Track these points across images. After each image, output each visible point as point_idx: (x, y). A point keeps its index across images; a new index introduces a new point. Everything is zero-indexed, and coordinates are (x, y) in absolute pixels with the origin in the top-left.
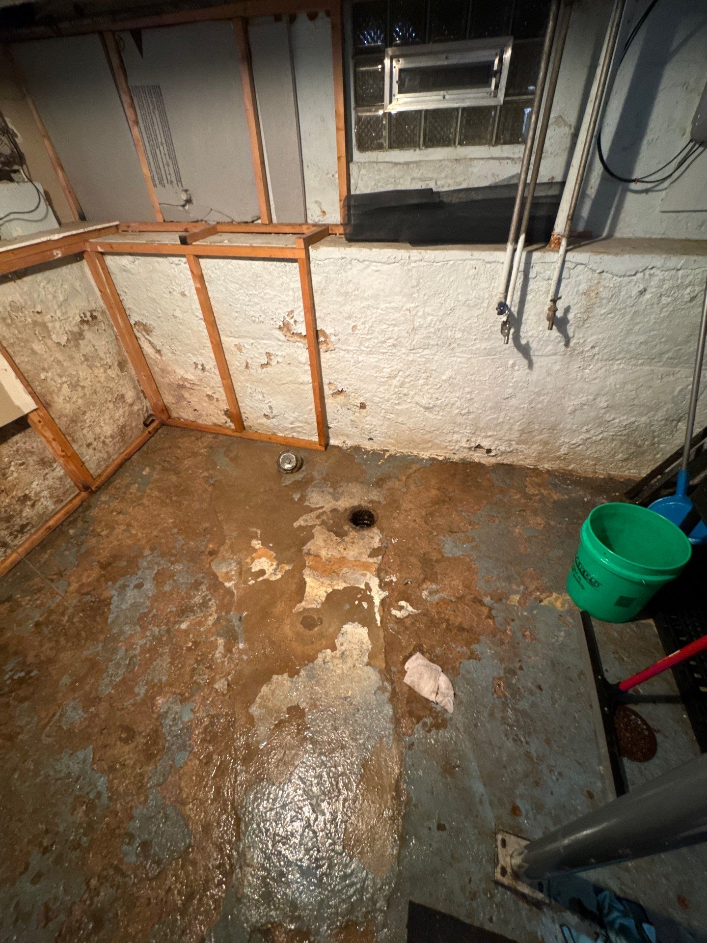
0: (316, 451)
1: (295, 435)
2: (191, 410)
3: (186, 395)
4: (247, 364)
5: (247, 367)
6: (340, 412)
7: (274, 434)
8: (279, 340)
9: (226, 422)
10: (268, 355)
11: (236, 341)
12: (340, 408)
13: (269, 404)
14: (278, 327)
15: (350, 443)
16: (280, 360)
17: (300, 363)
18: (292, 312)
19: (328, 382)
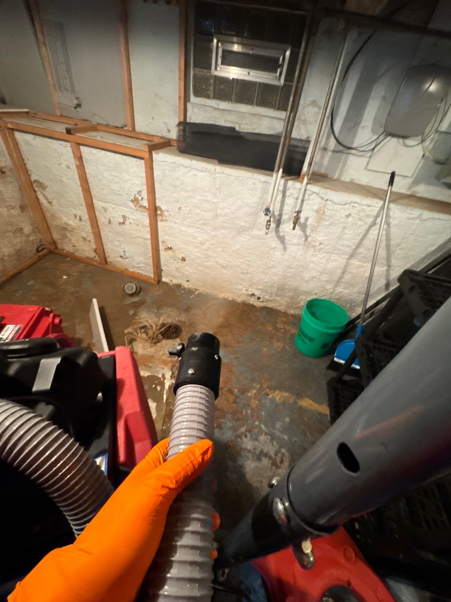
0: (152, 284)
1: (140, 272)
2: (71, 245)
3: (68, 235)
4: (110, 220)
5: (110, 222)
6: (169, 261)
7: (127, 269)
8: (131, 208)
9: (95, 257)
10: (124, 217)
11: (104, 205)
12: (169, 259)
13: (124, 249)
14: (131, 199)
15: (175, 281)
16: (132, 221)
17: (143, 225)
18: (140, 192)
19: (162, 241)
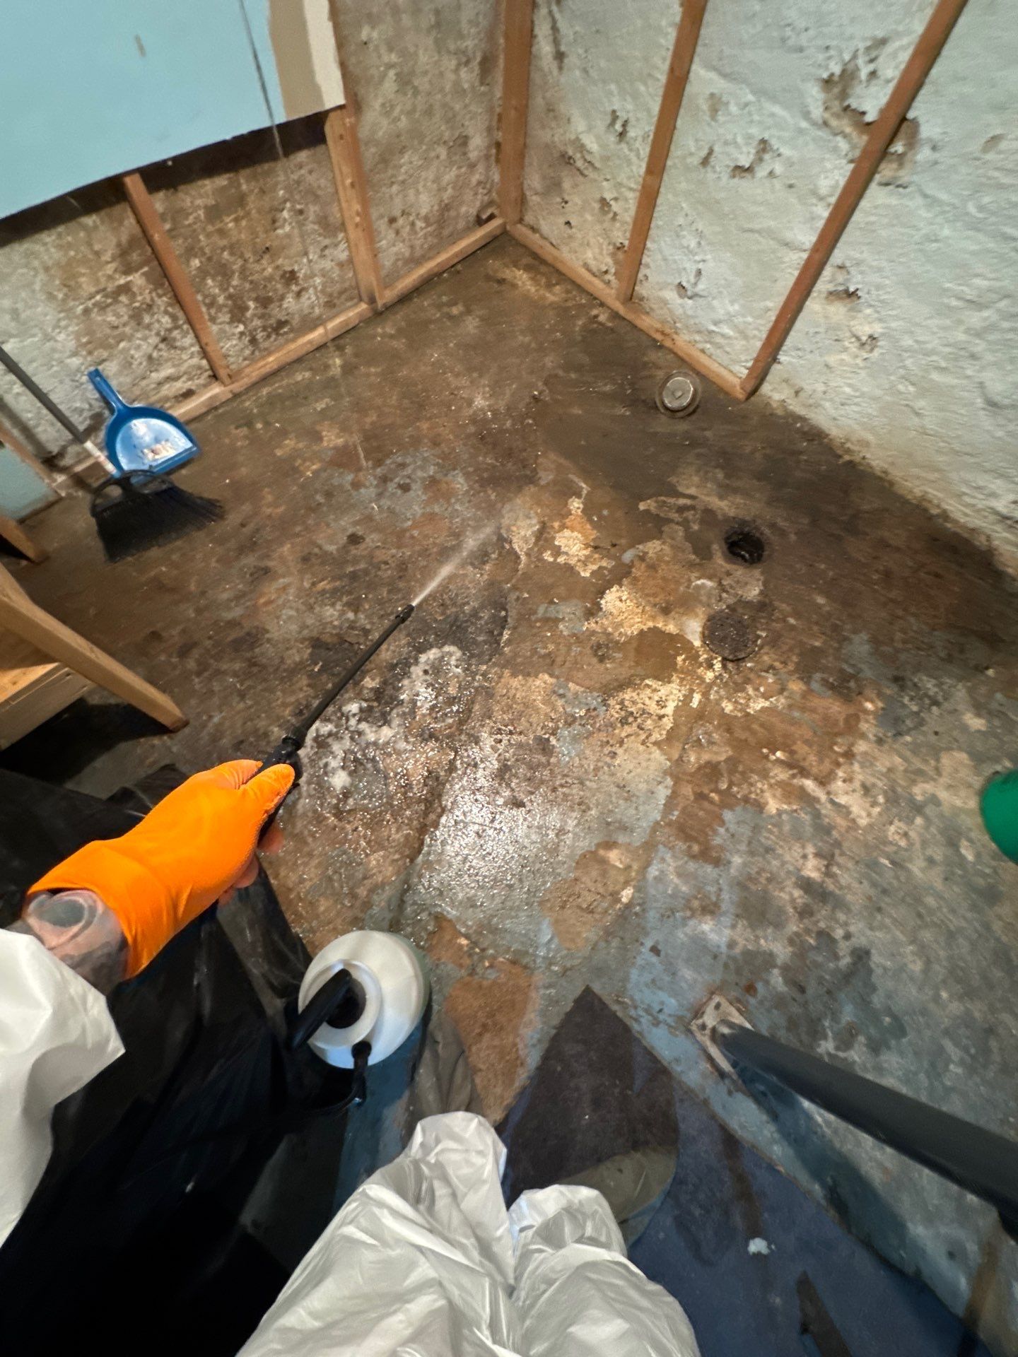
2: (561, 220)
3: (567, 184)
4: (711, 152)
5: (705, 162)
6: (818, 338)
7: (675, 332)
8: (806, 115)
9: (606, 272)
10: (764, 146)
11: (719, 86)
13: (701, 266)
14: (825, 75)
16: (779, 169)
17: (814, 193)
18: (883, 42)
19: (839, 262)
